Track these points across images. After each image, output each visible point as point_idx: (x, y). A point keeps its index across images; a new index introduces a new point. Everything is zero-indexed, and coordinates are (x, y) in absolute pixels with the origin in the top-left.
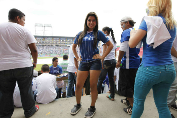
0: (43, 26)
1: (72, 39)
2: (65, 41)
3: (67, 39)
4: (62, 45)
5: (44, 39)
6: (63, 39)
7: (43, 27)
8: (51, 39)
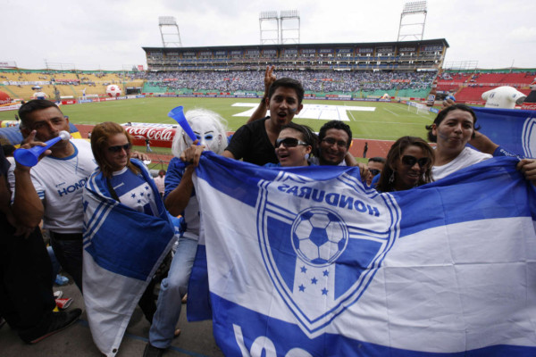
0: (279, 17)
1: (351, 51)
2: (330, 55)
3: (337, 51)
4: (320, 67)
5: (279, 54)
6: (324, 51)
7: (277, 19)
8: (296, 51)
